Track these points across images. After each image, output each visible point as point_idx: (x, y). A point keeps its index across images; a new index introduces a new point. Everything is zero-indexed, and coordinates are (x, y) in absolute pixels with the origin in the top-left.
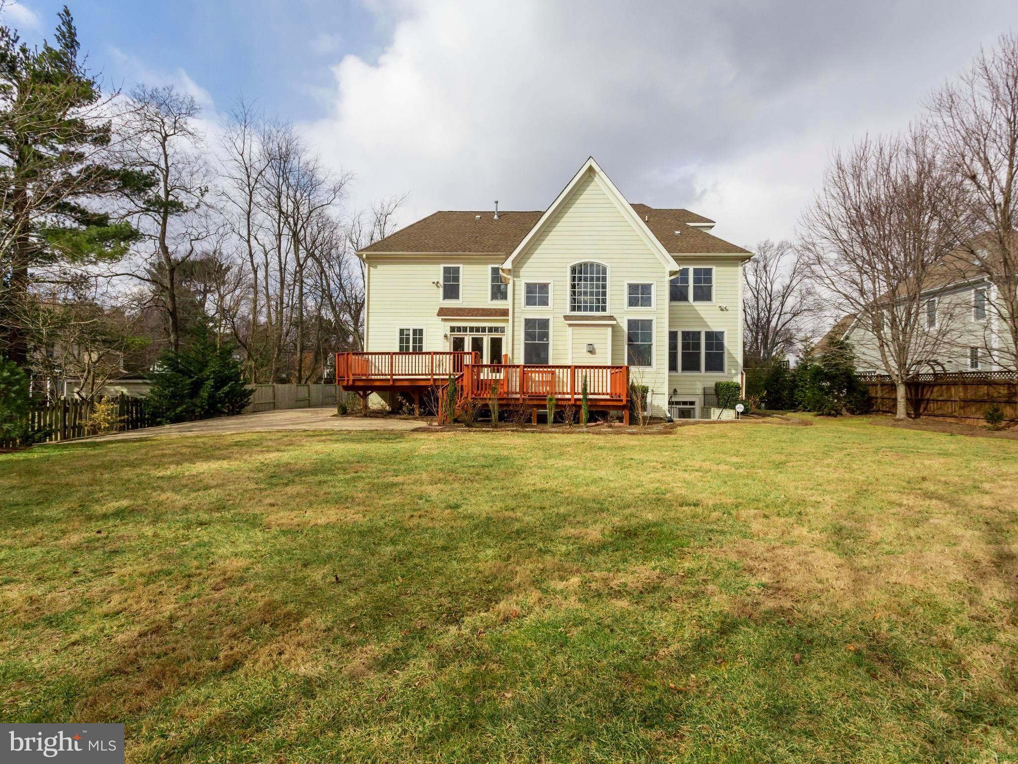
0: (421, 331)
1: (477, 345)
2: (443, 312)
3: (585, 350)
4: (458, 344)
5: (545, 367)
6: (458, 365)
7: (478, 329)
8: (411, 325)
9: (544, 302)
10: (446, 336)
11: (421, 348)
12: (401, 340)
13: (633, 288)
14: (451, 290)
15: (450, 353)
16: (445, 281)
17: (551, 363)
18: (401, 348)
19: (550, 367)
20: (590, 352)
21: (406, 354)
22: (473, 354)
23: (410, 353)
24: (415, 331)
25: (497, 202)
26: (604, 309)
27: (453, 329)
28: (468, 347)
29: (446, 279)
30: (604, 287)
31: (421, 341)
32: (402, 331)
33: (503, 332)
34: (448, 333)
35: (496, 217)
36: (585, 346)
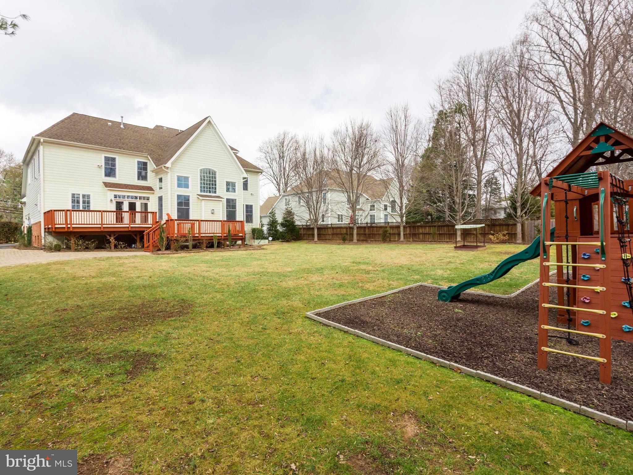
0: (89, 196)
1: (132, 206)
2: (107, 185)
3: (210, 213)
4: (119, 205)
5: (188, 220)
6: (119, 219)
7: (132, 197)
8: (81, 191)
9: (187, 186)
10: (111, 200)
11: (89, 206)
12: (73, 201)
13: (228, 184)
14: (110, 171)
15: (114, 212)
16: (105, 165)
17: (191, 218)
18: (73, 206)
19: (190, 220)
20: (212, 213)
21: (78, 211)
22: (130, 212)
23: (80, 211)
24: (84, 196)
25: (122, 117)
26: (215, 192)
27: (115, 197)
28: (126, 207)
29: (106, 164)
30: (215, 181)
31: (88, 202)
32: (73, 195)
33: (148, 200)
34: (113, 199)
35: (122, 126)
36: (210, 211)
